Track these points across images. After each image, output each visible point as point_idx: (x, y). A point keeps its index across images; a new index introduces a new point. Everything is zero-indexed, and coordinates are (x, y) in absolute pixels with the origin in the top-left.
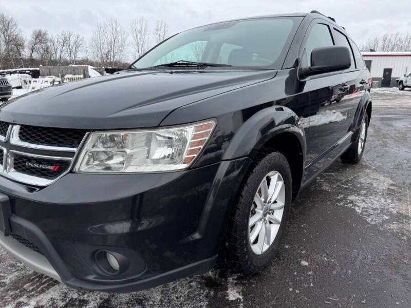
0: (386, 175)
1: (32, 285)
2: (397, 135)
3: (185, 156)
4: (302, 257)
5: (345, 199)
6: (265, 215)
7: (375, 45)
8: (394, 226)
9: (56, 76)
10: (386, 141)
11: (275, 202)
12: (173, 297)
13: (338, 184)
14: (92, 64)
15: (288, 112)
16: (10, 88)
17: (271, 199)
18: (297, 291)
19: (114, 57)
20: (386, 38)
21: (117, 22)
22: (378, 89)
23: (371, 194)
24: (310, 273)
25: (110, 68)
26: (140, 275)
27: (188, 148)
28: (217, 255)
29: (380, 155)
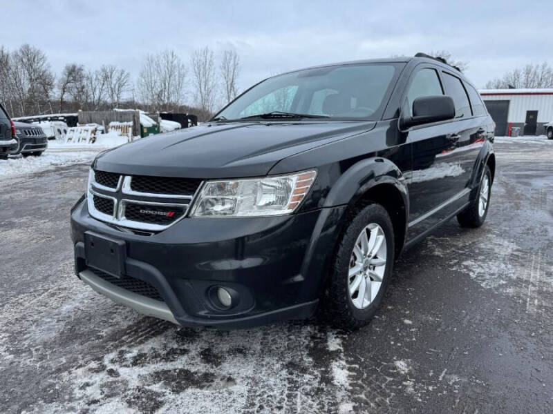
0: (512, 240)
1: (129, 337)
2: (535, 196)
3: (289, 202)
4: (406, 317)
5: (459, 264)
6: (365, 269)
7: (515, 80)
8: (511, 290)
9: (97, 123)
10: (520, 203)
11: (375, 257)
12: (274, 347)
13: (453, 249)
14: (140, 107)
15: (389, 165)
16: (44, 139)
17: (371, 253)
18: (399, 344)
19: (168, 98)
20: (530, 70)
21: (174, 54)
22: (519, 137)
23: (490, 260)
24: (413, 330)
25: (165, 113)
26: (248, 311)
27: (291, 195)
28: (318, 300)
29: (509, 218)
